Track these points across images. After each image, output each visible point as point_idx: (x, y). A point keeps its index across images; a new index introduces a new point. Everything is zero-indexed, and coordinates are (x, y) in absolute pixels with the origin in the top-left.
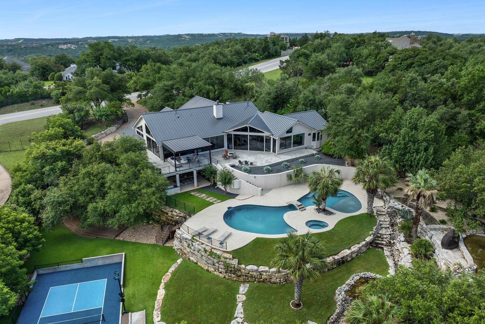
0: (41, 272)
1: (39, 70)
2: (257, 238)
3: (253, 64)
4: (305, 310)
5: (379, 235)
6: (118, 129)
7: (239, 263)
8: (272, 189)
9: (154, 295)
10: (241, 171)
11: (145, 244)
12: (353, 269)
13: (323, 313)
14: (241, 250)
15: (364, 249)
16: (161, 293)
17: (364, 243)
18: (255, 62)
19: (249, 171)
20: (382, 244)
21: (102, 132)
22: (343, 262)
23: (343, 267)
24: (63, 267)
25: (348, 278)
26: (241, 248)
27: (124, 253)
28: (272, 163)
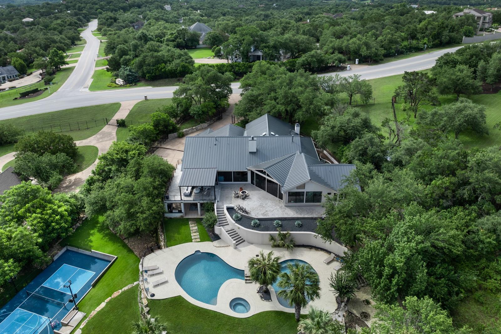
0: (70, 248)
1: (210, 40)
2: (180, 296)
3: (411, 54)
6: (210, 125)
8: (252, 244)
9: (99, 304)
10: (232, 218)
11: (135, 255)
16: (103, 305)
18: (415, 52)
19: (239, 220)
21: (194, 128)
24: (81, 251)
27: (116, 257)
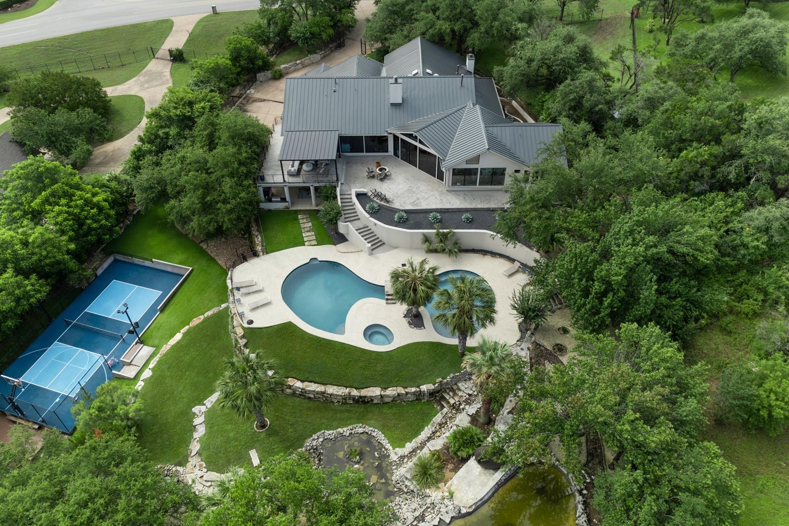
0: (119, 257)
2: (290, 322)
4: (263, 436)
5: (455, 387)
6: (324, 58)
7: (245, 346)
8: (396, 248)
10: (364, 209)
11: (219, 265)
12: (370, 416)
13: (276, 450)
14: (259, 330)
15: (411, 398)
16: (178, 336)
17: (413, 390)
19: (376, 213)
20: (448, 403)
21: (298, 62)
22: (364, 402)
23: (361, 408)
24: (136, 261)
25: (346, 425)
26: (261, 328)
27: (191, 268)
28: (419, 208)
